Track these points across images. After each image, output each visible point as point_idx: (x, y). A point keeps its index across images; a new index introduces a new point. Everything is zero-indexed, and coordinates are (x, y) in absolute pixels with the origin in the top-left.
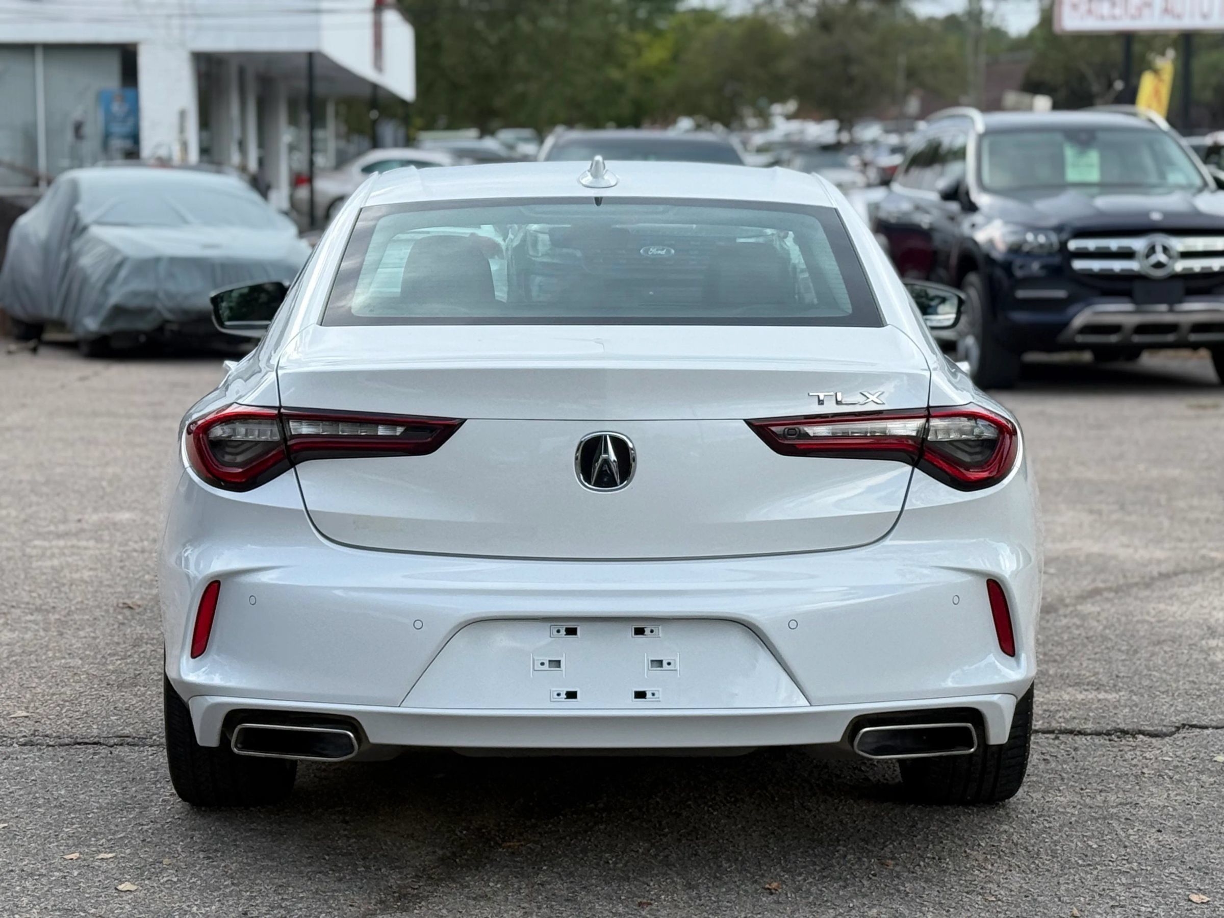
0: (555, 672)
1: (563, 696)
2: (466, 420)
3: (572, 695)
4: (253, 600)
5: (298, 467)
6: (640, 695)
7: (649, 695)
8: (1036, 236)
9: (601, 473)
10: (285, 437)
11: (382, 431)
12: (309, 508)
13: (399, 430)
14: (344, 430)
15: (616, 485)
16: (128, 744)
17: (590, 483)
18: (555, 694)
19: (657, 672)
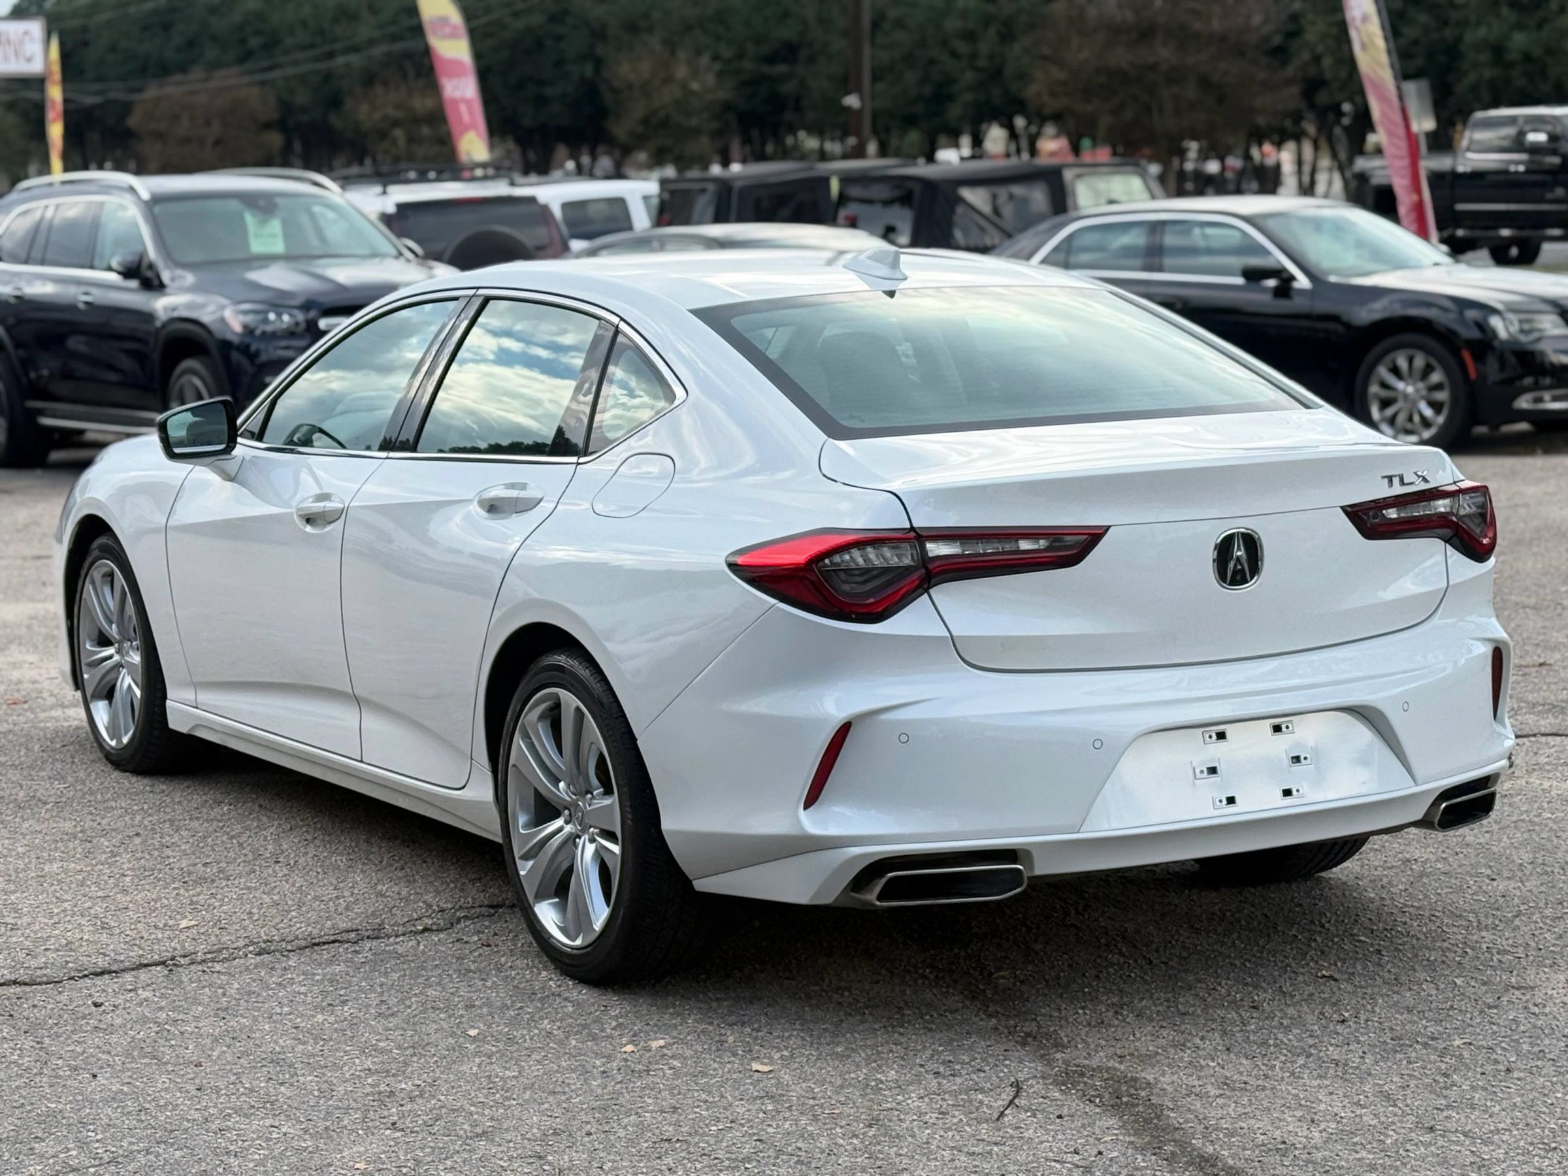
0: (1214, 779)
1: (1225, 802)
2: (1109, 527)
3: (1231, 800)
4: (905, 738)
5: (932, 591)
6: (1287, 793)
7: (1294, 792)
8: (279, 315)
9: (1235, 572)
10: (924, 560)
11: (1025, 545)
12: (954, 634)
13: (1043, 543)
14: (988, 548)
15: (1247, 582)
16: (368, 937)
17: (1225, 582)
18: (1217, 800)
19: (1297, 768)
